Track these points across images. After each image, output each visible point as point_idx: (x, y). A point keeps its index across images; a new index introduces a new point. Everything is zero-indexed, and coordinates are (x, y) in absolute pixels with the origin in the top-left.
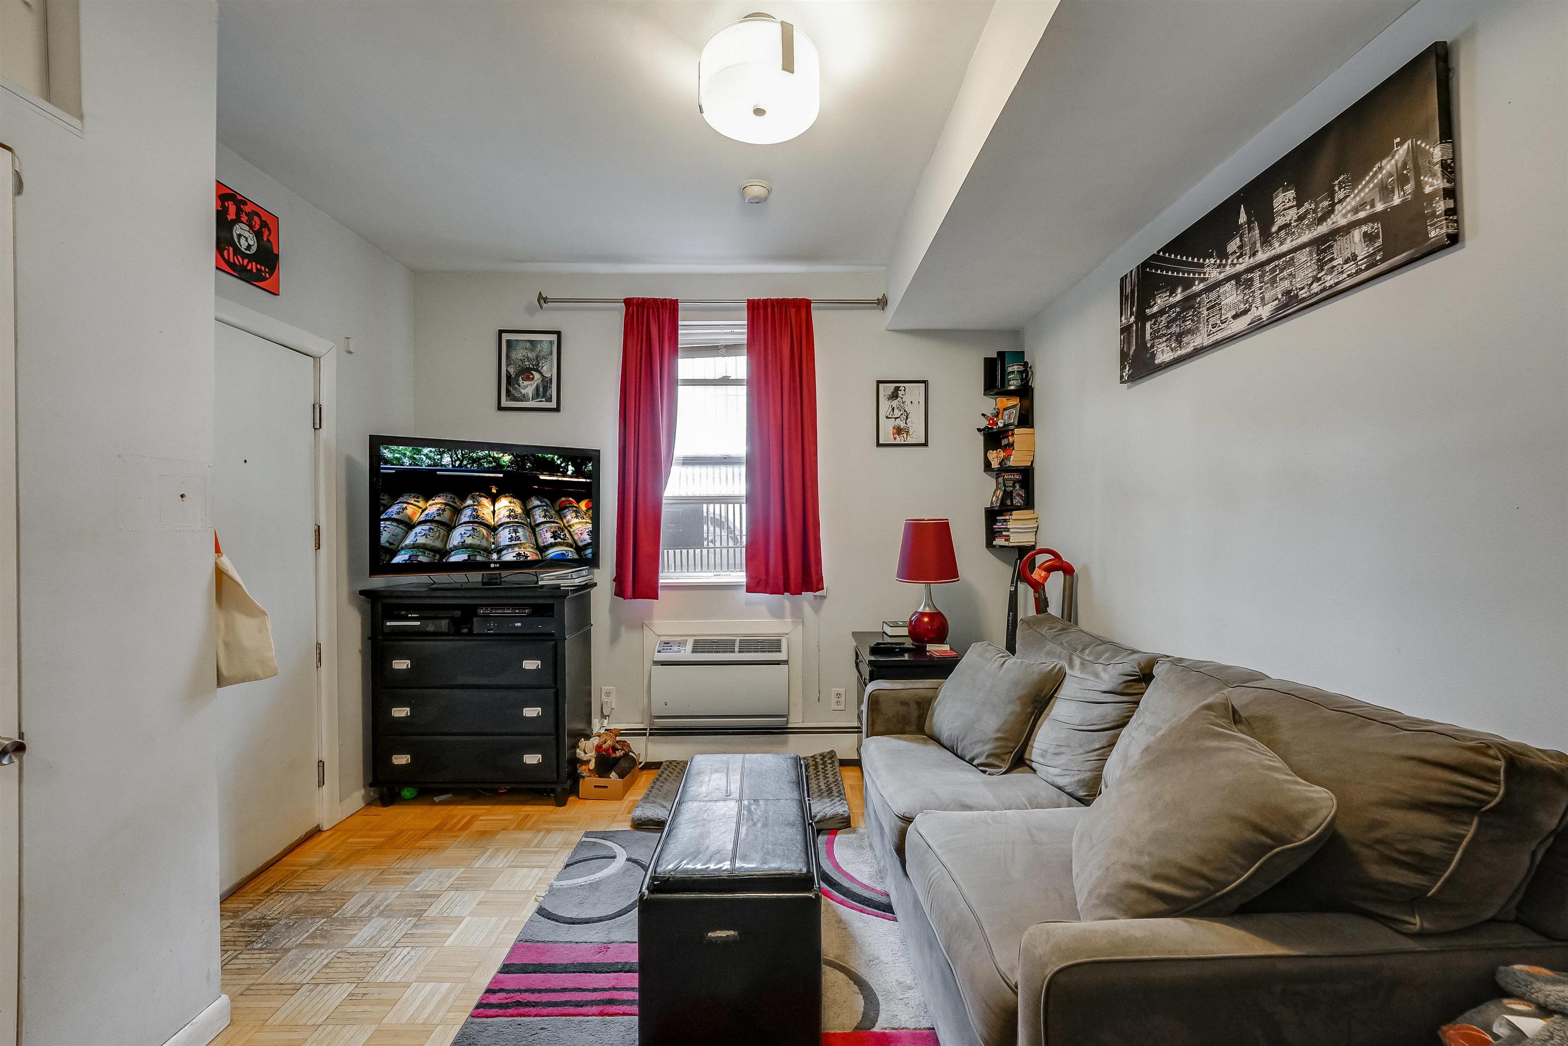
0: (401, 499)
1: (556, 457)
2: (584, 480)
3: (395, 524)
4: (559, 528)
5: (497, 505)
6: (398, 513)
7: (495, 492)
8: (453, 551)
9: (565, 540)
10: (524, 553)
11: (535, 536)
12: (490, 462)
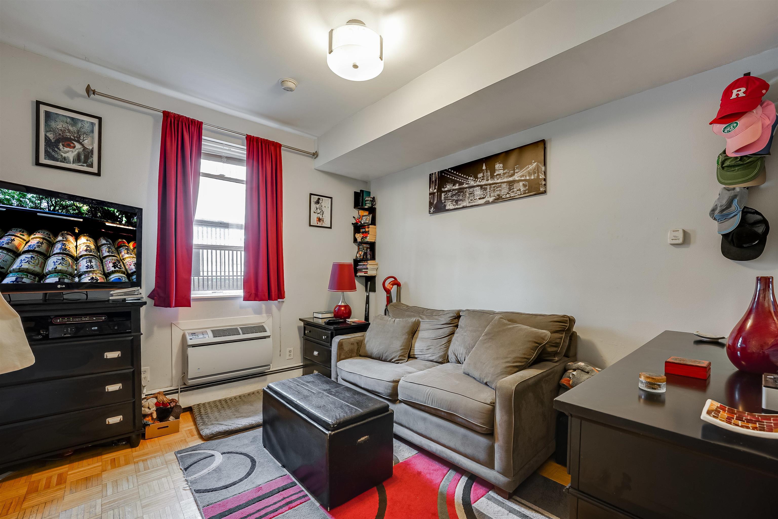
0: (10, 232)
1: (116, 210)
2: (132, 228)
3: (5, 252)
4: (117, 260)
5: (78, 241)
6: (8, 243)
7: (77, 232)
8: (48, 275)
9: (121, 269)
10: (96, 277)
11: (103, 265)
12: (74, 210)
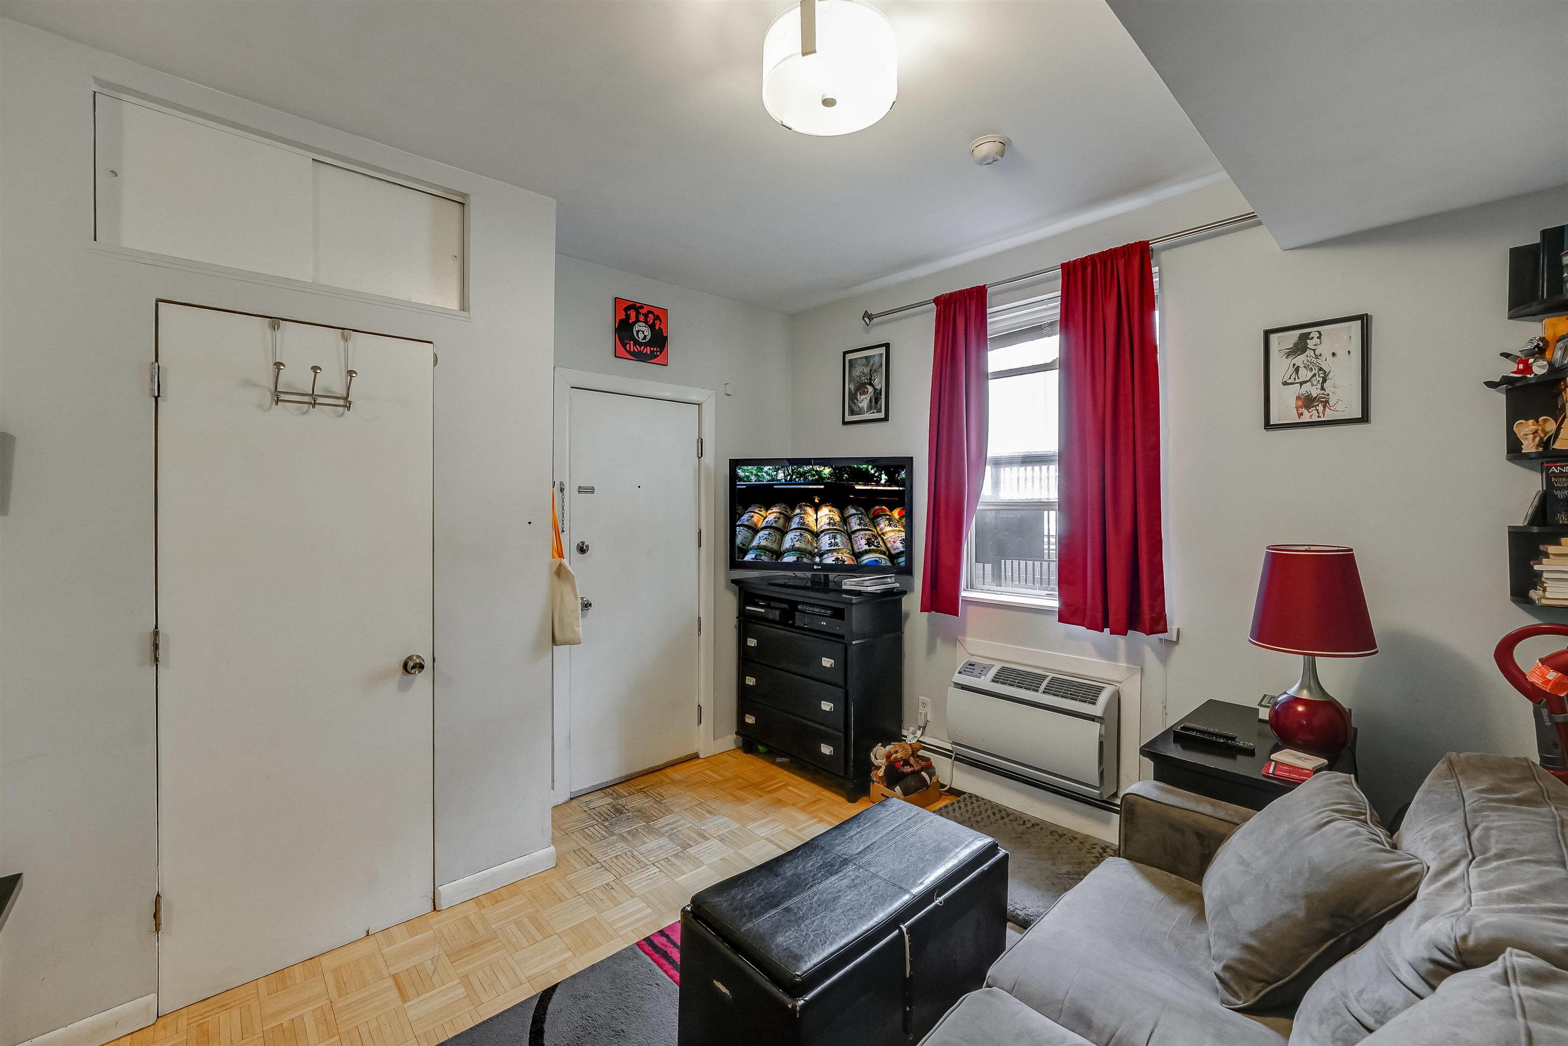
0: (750, 509)
1: (870, 467)
2: (897, 488)
3: (746, 529)
4: (873, 535)
5: (819, 513)
6: (748, 520)
7: (818, 502)
8: (785, 553)
9: (879, 547)
10: (842, 558)
11: (851, 542)
12: (814, 476)
